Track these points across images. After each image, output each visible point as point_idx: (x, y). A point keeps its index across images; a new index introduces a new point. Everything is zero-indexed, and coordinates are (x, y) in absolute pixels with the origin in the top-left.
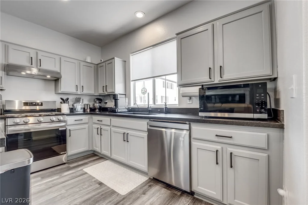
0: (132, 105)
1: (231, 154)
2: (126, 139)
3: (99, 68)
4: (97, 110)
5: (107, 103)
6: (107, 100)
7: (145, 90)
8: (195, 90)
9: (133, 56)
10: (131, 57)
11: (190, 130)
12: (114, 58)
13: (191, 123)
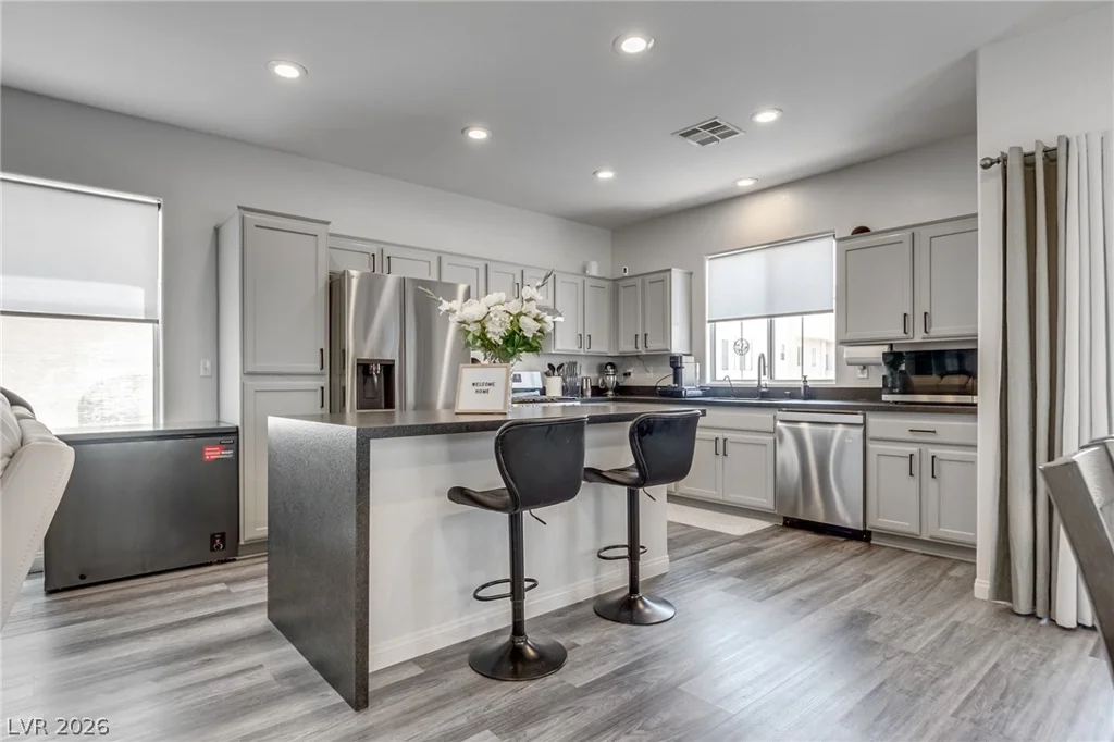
0: (708, 381)
1: (933, 457)
2: (721, 451)
3: (622, 291)
4: (610, 393)
5: (629, 374)
6: (631, 366)
7: (745, 345)
8: (876, 353)
9: (712, 261)
10: (707, 263)
11: (864, 424)
12: (670, 270)
13: (868, 414)
